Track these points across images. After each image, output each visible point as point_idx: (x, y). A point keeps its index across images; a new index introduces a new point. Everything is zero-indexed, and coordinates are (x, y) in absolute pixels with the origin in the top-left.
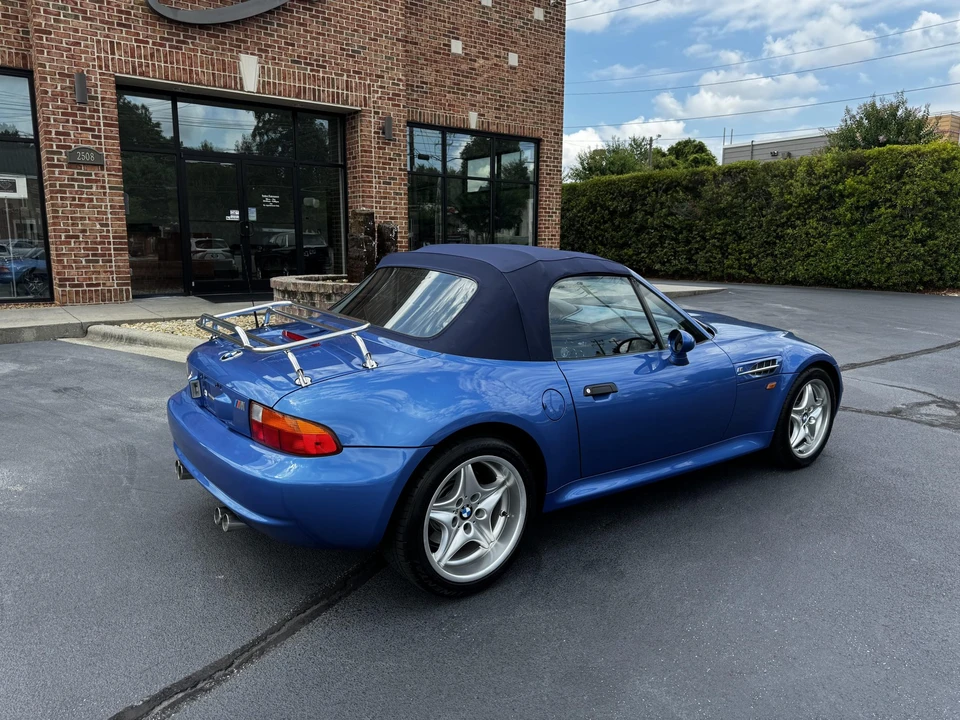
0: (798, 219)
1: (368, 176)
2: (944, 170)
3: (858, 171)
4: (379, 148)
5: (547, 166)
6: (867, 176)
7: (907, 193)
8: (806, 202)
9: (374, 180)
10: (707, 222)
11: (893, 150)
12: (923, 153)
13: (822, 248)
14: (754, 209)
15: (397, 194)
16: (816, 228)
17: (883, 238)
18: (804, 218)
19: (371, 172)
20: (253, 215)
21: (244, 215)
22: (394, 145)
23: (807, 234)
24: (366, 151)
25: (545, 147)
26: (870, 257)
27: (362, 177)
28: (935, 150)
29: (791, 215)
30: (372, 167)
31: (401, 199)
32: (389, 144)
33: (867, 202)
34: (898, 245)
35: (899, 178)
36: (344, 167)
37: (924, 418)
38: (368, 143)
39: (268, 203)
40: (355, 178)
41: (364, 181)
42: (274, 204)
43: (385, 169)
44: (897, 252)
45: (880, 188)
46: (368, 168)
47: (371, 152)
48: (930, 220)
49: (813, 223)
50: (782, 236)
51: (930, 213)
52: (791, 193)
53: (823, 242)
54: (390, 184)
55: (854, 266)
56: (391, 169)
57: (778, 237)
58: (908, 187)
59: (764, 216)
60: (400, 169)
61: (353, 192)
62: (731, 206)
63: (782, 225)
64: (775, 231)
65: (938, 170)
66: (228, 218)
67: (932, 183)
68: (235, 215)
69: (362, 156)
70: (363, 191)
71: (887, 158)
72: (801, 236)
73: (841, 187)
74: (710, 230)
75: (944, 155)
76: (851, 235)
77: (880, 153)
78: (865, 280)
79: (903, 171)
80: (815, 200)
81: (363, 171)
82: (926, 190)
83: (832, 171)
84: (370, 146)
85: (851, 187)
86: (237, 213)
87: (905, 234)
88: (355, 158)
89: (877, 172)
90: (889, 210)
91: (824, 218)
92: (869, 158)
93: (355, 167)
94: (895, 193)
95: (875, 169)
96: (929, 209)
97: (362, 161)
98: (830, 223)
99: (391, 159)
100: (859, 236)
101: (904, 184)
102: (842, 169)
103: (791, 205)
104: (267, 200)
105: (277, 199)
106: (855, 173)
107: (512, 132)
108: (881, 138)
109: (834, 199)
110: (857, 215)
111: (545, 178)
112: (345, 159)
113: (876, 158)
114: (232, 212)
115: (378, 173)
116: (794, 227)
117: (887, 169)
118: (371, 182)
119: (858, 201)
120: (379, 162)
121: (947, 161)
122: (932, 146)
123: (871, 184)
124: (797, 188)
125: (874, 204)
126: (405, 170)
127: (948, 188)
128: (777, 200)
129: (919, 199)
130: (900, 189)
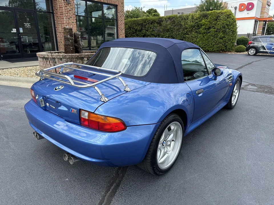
0: (189, 32)
1: (62, 16)
2: (228, 18)
3: (206, 18)
4: (65, 6)
5: (120, 14)
6: (208, 19)
7: (218, 24)
8: (191, 27)
9: (64, 18)
10: (164, 33)
11: (215, 12)
12: (223, 13)
13: (196, 41)
14: (177, 29)
15: (73, 23)
16: (194, 35)
17: (212, 38)
18: (191, 31)
19: (63, 15)
20: (21, 31)
21: (18, 30)
22: (70, 5)
23: (192, 37)
24: (61, 7)
25: (119, 8)
26: (209, 43)
27: (60, 16)
28: (226, 12)
29: (187, 31)
30: (63, 13)
31: (74, 24)
32: (68, 5)
33: (208, 27)
34: (216, 39)
35: (216, 20)
36: (53, 13)
37: (251, 90)
38: (61, 4)
39: (27, 26)
40: (57, 17)
41: (61, 18)
42: (29, 26)
43: (68, 14)
44: (215, 42)
45: (211, 23)
46: (62, 13)
47: (63, 8)
48: (224, 32)
49: (193, 33)
50: (185, 37)
51: (224, 30)
52: (187, 24)
53: (196, 39)
54: (70, 19)
55: (204, 46)
56: (70, 14)
58: (219, 23)
59: (180, 31)
60: (73, 14)
61: (57, 22)
62: (170, 28)
63: (185, 34)
64: (183, 36)
65: (226, 18)
66: (12, 32)
67: (225, 21)
68: (14, 30)
69: (59, 9)
70: (61, 22)
71: (213, 14)
72: (190, 37)
73: (201, 23)
74: (165, 36)
75: (228, 14)
76: (204, 37)
77: (211, 12)
78: (207, 50)
79: (217, 18)
80: (194, 27)
81: (60, 14)
82: (223, 24)
83: (199, 18)
84: (62, 5)
85: (204, 22)
86: (15, 30)
87: (217, 36)
88: (57, 10)
89: (211, 18)
90: (214, 29)
91: (197, 32)
92: (208, 14)
93: (57, 13)
94: (215, 24)
96: (224, 29)
97: (60, 11)
98: (198, 33)
99: (70, 10)
100: (206, 37)
101: (218, 22)
102: (201, 17)
103: (187, 28)
104: (26, 25)
105: (30, 25)
106: (205, 18)
107: (108, 2)
108: (211, 8)
109: (199, 26)
110: (205, 31)
111: (119, 18)
112: (53, 10)
113: (210, 14)
114: (13, 29)
115: (66, 15)
116: (188, 34)
117: (213, 17)
118: (63, 18)
119: (206, 27)
120: (65, 11)
121: (228, 15)
122: (225, 11)
123: (209, 22)
124: (189, 23)
125: (209, 28)
126: (75, 14)
127: (229, 23)
128: (184, 26)
129: (221, 26)
130: (216, 23)
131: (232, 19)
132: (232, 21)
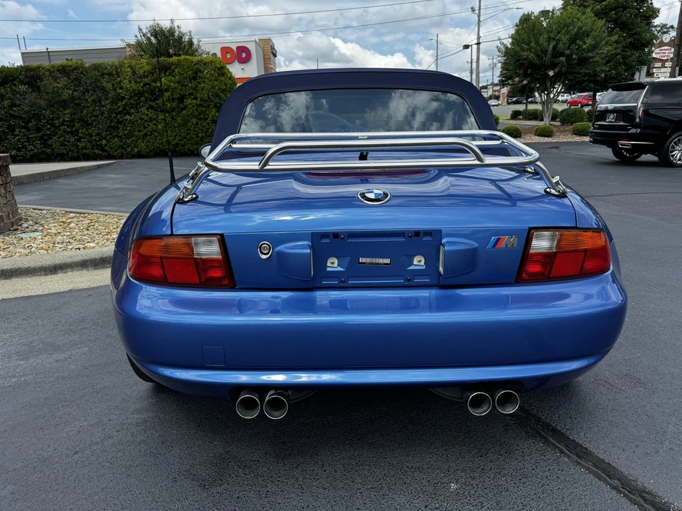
0: (132, 108)
2: (219, 75)
3: (167, 73)
6: (174, 76)
8: (136, 95)
10: (53, 112)
11: (187, 59)
12: (206, 63)
13: (155, 129)
14: (94, 100)
16: (147, 115)
17: (194, 120)
18: (136, 106)
23: (142, 119)
26: (189, 134)
28: (212, 61)
29: (126, 105)
33: (178, 95)
34: (204, 124)
35: (195, 78)
44: (205, 129)
45: (183, 85)
49: (144, 110)
50: (122, 122)
52: (121, 88)
53: (154, 124)
55: (180, 140)
57: (119, 122)
58: (202, 85)
59: (103, 106)
62: (72, 98)
63: (120, 113)
64: (115, 118)
65: (216, 75)
67: (216, 83)
71: (184, 65)
72: (137, 121)
73: (158, 84)
74: (58, 119)
75: (218, 65)
76: (173, 118)
77: (179, 60)
78: (189, 150)
79: (196, 73)
80: (140, 94)
82: (213, 88)
83: (149, 73)
85: (165, 84)
87: (206, 117)
89: (181, 74)
90: (194, 101)
91: (152, 107)
92: (172, 64)
94: (195, 89)
95: (179, 72)
96: (217, 101)
98: (156, 110)
100: (179, 120)
101: (199, 83)
102: (155, 72)
103: (123, 98)
106: (165, 74)
108: (171, 51)
109: (155, 94)
110: (174, 104)
113: (178, 64)
116: (130, 114)
117: (187, 73)
119: (172, 95)
121: (219, 69)
123: (179, 82)
124: (126, 83)
125: (181, 99)
127: (224, 86)
128: (112, 94)
129: (211, 94)
130: (197, 86)
131: (230, 78)
132: (231, 82)
